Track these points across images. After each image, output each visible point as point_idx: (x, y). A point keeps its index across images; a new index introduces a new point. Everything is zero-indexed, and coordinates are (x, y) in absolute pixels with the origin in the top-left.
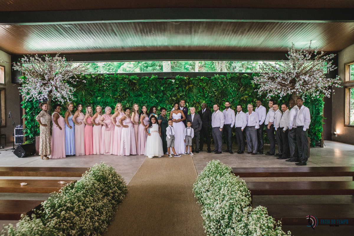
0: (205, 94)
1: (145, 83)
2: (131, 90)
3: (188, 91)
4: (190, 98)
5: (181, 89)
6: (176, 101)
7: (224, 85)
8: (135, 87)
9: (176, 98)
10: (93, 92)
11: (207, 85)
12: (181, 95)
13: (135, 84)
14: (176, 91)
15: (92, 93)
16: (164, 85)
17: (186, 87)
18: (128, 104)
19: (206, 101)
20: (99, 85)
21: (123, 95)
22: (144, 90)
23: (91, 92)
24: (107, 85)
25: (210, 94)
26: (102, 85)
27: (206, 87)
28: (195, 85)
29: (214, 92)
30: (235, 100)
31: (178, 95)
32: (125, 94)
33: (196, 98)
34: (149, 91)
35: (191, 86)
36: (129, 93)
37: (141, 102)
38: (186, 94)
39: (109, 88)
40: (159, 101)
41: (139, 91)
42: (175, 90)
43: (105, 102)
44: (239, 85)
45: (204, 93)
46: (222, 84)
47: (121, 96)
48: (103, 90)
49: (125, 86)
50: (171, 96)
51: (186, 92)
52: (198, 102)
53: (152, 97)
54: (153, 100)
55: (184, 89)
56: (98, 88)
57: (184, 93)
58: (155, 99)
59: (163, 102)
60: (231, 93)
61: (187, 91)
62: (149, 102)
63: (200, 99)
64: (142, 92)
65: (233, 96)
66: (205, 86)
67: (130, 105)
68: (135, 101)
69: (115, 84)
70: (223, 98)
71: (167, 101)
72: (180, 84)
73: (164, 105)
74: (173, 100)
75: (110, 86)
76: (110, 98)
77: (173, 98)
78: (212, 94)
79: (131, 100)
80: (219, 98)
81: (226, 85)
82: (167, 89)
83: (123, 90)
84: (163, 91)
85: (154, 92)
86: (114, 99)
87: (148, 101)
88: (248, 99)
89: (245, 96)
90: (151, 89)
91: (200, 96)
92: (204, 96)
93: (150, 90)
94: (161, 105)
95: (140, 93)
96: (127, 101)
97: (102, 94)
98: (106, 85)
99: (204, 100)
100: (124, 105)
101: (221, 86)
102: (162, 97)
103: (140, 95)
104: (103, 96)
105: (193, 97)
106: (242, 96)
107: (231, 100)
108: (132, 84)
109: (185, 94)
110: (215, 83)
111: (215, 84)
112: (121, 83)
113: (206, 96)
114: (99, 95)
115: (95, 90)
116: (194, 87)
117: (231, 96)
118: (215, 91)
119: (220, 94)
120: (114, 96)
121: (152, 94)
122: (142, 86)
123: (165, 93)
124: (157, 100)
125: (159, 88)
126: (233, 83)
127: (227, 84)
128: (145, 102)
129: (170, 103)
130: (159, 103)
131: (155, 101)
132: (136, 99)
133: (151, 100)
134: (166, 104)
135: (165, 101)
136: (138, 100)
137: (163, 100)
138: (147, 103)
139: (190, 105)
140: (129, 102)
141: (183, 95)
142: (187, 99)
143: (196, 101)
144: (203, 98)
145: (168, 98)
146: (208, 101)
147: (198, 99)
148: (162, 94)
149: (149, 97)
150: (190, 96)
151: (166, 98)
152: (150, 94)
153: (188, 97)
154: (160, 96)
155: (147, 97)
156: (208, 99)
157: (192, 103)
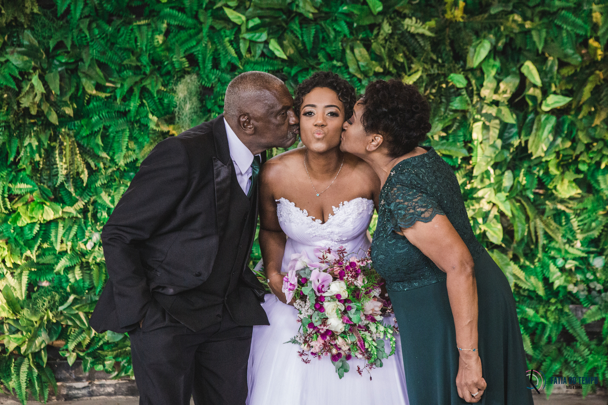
6: (436, 44)
9: (432, 22)
37: (145, 59)
40: (291, 51)
50: (392, 11)
53: (233, 15)
54: (243, 47)
58: (264, 37)
59: (330, 58)
62: (216, 65)
67: (55, 89)
68: (94, 52)
71: (360, 51)
74: (407, 41)
77: (411, 24)
79: (60, 45)
87: (209, 56)
96: (31, 52)
102: (316, 18)
105: (577, 8)
124: (274, 46)
128: (181, 63)
129: (384, 67)
130: (293, 72)
131: (263, 55)
132: (102, 42)
133: (231, 42)
134: (349, 73)
135: (344, 51)
136: (127, 46)
137: (324, 40)
138: (198, 74)
139: (552, 78)
140: (50, 64)
142: (529, 31)
143: (604, 41)
145: (371, 27)
149: (210, 21)
150: (557, 3)
151: (350, 25)
153: (540, 9)
154: (305, 6)
155: (196, 17)
157: (567, 64)
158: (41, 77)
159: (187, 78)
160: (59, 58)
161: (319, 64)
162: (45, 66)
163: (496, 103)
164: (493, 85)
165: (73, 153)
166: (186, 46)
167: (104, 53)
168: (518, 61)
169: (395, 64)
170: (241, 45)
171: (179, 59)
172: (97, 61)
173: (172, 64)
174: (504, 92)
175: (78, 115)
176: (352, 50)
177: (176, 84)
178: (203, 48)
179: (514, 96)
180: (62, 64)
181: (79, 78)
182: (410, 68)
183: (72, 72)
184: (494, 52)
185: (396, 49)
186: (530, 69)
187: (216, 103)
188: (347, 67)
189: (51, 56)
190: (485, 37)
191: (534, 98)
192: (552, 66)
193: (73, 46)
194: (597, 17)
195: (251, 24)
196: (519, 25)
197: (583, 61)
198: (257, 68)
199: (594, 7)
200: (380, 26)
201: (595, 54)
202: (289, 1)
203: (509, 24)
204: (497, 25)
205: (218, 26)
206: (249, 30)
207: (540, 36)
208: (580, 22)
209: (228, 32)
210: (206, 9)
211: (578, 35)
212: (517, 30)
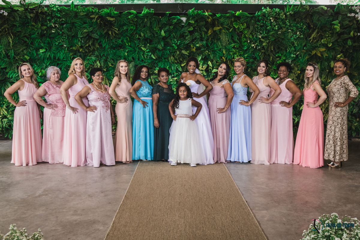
0: (243, 44)
1: (130, 23)
2: (105, 37)
3: (212, 39)
4: (214, 52)
5: (199, 36)
7: (280, 28)
8: (112, 30)
9: (188, 52)
10: (31, 38)
11: (248, 27)
12: (198, 45)
13: (111, 24)
14: (188, 38)
15: (29, 42)
16: (167, 28)
17: (208, 30)
18: (98, 62)
20: (42, 25)
21: (89, 45)
22: (128, 36)
23: (26, 39)
24: (57, 25)
25: (253, 45)
26: (47, 26)
27: (246, 32)
28: (224, 28)
29: (260, 41)
30: (301, 56)
31: (192, 46)
32: (93, 44)
33: (226, 51)
34: (139, 39)
35: (217, 28)
36: (100, 42)
38: (207, 44)
39: (61, 33)
40: (156, 57)
41: (120, 38)
42: (187, 36)
43: (55, 58)
44: (309, 27)
45: (241, 42)
46: (276, 25)
47: (84, 47)
48: (50, 35)
49: (91, 29)
50: (179, 49)
51: (207, 40)
52: (229, 60)
53: (143, 49)
54: (145, 56)
55: (203, 35)
56: (40, 31)
57: (205, 42)
58: (150, 54)
59: (165, 59)
60: (293, 44)
61: (210, 39)
62: (138, 60)
64: (125, 41)
65: (298, 48)
66: (244, 29)
67: (102, 65)
68: (111, 56)
69: (73, 24)
70: (278, 53)
71: (172, 58)
72: (197, 25)
73: (166, 64)
74: (182, 55)
75: (63, 28)
76: (63, 51)
77: (184, 52)
78: (257, 45)
79: (103, 55)
80: (269, 51)
81: (285, 27)
82: (172, 35)
83: (88, 35)
84: (164, 38)
85: (147, 41)
86: (71, 54)
87: (137, 57)
88: (325, 55)
89: (319, 49)
90: (142, 35)
91: (234, 47)
92: (240, 48)
93: (140, 35)
94: (160, 64)
95: (121, 41)
96: (97, 56)
97: (48, 43)
98: (56, 27)
99: (241, 55)
100: (91, 65)
101: (273, 29)
102: (162, 50)
103: (122, 46)
104: (50, 48)
105: (220, 50)
106: (314, 48)
107: (292, 56)
108: (105, 25)
109: (205, 45)
110: (263, 23)
111: (264, 26)
112: (85, 23)
113: (245, 49)
114: (42, 45)
115: (33, 34)
116: (223, 31)
117: (293, 49)
118: (262, 40)
119: (271, 45)
120: (71, 47)
121: (143, 43)
122: (125, 28)
123: (168, 42)
124: (152, 56)
125: (157, 33)
126: (298, 23)
127: (286, 25)
128: (131, 59)
129: (177, 61)
130: (156, 62)
131: (150, 58)
132: (113, 54)
133: (142, 54)
134: (169, 62)
135: (168, 57)
136: (118, 55)
137: (164, 55)
138: (134, 62)
139: (214, 65)
140: (101, 59)
141: (203, 46)
142: (210, 54)
143: (226, 58)
144: (239, 52)
145: (175, 52)
146: (248, 57)
147: (230, 55)
148: (162, 44)
149: (138, 50)
150: (216, 49)
151: (170, 51)
152: (139, 44)
153: (212, 50)
154: (160, 47)
155: (134, 48)
156: (249, 53)
157: (218, 62)
158: (99, 62)
159: (132, 62)
160: (103, 58)
161: (162, 60)
162: (100, 59)
163: (202, 70)
164: (202, 66)
165: (106, 80)
166: (132, 55)
167: (113, 57)
168: (207, 61)
169: (180, 61)
172: (112, 58)
173: (129, 59)
174: (204, 68)
175: (107, 71)
176: (170, 57)
178: (136, 56)
179: (206, 69)
180: (103, 59)
181: (107, 62)
182: (183, 62)
183: (106, 61)
184: (202, 59)
185: (180, 57)
186: (210, 63)
188: (169, 61)
189: (101, 57)
190: (200, 56)
191: (210, 69)
192: (214, 62)
193: (106, 55)
194: (224, 52)
195: (147, 51)
196: (208, 53)
197: (221, 62)
198: (148, 61)
199: (224, 50)
200: (176, 52)
201: (224, 60)
202: (156, 46)
203: (205, 53)
204: (203, 53)
205: (139, 51)
206: (147, 52)
207: (212, 56)
208: (220, 53)
209: (142, 52)
210: (137, 47)
211: (220, 56)
212: (207, 54)
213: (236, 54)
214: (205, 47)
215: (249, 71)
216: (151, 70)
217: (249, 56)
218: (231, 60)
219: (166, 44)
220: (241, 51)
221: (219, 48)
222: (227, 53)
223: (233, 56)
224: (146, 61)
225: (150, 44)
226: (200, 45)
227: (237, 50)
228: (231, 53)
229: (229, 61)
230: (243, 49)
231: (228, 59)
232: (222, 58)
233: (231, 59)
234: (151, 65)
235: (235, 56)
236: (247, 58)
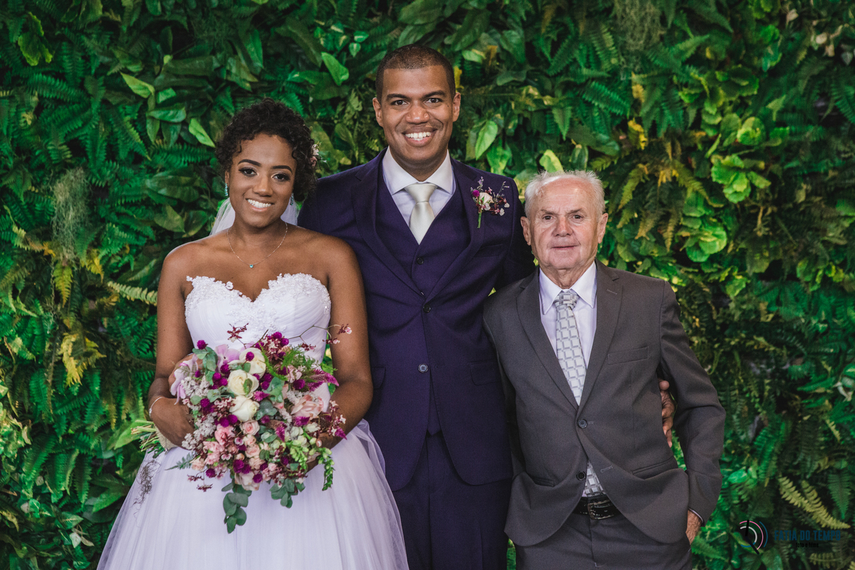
0: (756, 36)
3: (559, 12)
4: (574, 89)
12: (474, 56)
19: (764, 118)
25: (820, 39)
33: (650, 86)
34: (107, 24)
37: (6, 147)
38: (530, 46)
50: (362, 81)
51: (530, 23)
52: (672, 135)
53: (136, 85)
54: (151, 130)
57: (515, 36)
58: (181, 115)
61: (548, 16)
62: (112, 154)
63: (699, 100)
64: (18, 38)
78: (845, 38)
91: (697, 60)
99: (741, 107)
102: (255, 89)
105: (611, 78)
109: (520, 55)
113: (768, 64)
121: (136, 50)
123: (289, 41)
124: (195, 128)
128: (60, 153)
129: (353, 158)
131: (180, 140)
133: (133, 122)
138: (85, 168)
141: (504, 57)
142: (549, 108)
143: (648, 124)
144: (731, 86)
145: (334, 102)
146: (790, 116)
147: (675, 104)
148: (254, 56)
149: (102, 93)
150: (585, 71)
151: (303, 99)
152: (112, 55)
153: (562, 79)
154: (240, 73)
155: (81, 87)
156: (793, 91)
157: (601, 155)
159: (70, 174)
166: (68, 128)
168: (536, 150)
170: (149, 127)
171: (56, 147)
173: (47, 154)
177: (53, 183)
178: (92, 130)
184: (503, 138)
185: (369, 133)
186: (551, 161)
187: (112, 209)
190: (490, 117)
192: (581, 157)
194: (638, 90)
195: (162, 98)
196: (536, 101)
197: (621, 151)
198: (173, 159)
199: (634, 77)
200: (345, 101)
201: (637, 140)
202: (216, 65)
203: (522, 99)
204: (507, 101)
205: (113, 100)
206: (159, 106)
207: (564, 116)
208: (615, 97)
209: (129, 109)
210: (96, 76)
211: (614, 115)
212: (533, 107)
213: (713, 96)
214: (520, 67)
215: (801, 196)
216: (192, 213)
217: (794, 110)
218: (680, 139)
219: (277, 55)
220: (743, 75)
221: (606, 65)
222: (658, 94)
223: (692, 114)
224: (160, 161)
225: (175, 58)
226: (488, 54)
227: (719, 76)
228: (683, 95)
229: (673, 145)
230: (754, 68)
231: (661, 134)
232: (624, 127)
233: (680, 130)
234: (190, 184)
235: (710, 109)
236: (781, 123)
